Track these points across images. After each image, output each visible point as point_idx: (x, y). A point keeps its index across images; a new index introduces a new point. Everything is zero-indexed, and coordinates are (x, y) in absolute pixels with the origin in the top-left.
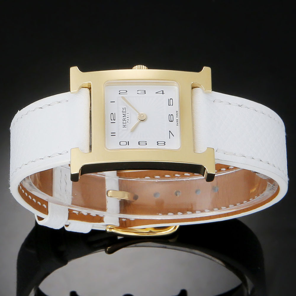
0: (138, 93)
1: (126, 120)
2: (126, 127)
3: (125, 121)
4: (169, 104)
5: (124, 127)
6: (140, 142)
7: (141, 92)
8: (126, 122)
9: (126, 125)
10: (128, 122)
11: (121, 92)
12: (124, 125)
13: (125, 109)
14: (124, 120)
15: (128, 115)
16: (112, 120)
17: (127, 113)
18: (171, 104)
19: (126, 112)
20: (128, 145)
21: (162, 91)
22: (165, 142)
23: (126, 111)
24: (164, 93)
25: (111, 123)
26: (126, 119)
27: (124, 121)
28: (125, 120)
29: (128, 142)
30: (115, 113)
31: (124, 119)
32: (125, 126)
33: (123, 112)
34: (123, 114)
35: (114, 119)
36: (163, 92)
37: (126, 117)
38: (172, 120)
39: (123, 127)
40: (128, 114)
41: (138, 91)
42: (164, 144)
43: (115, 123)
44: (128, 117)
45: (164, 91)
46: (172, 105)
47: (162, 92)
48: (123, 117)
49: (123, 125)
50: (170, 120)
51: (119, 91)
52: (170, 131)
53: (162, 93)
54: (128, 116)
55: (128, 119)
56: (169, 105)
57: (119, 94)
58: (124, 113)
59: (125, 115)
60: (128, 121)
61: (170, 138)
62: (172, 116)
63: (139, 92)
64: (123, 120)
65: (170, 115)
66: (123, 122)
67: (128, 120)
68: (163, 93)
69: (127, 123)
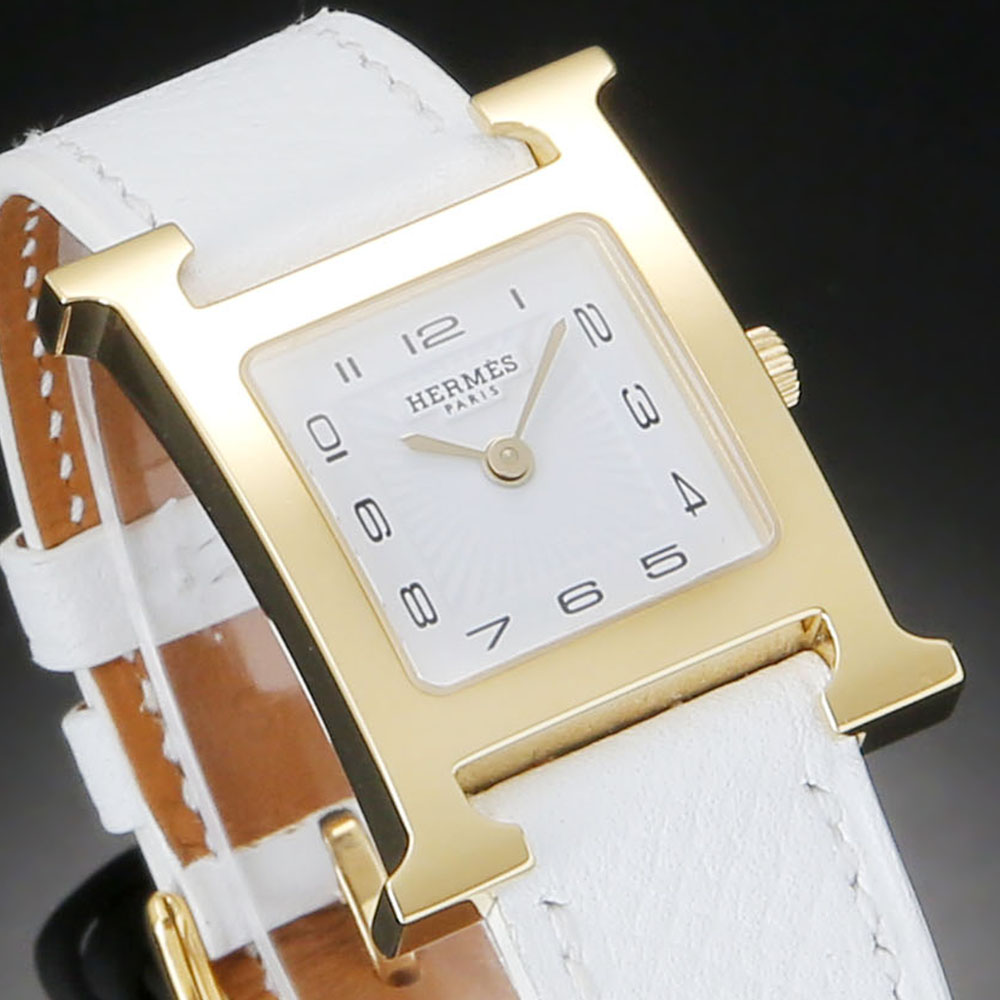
0: (625, 392)
1: (451, 395)
2: (416, 410)
3: (446, 394)
4: (649, 562)
5: (413, 404)
6: (370, 506)
7: (640, 405)
8: (443, 398)
9: (425, 406)
10: (448, 408)
11: (591, 312)
12: (421, 400)
13: (512, 367)
14: (451, 385)
15: (484, 396)
16: (420, 333)
17: (492, 388)
18: (654, 570)
19: (494, 377)
20: (330, 459)
21: (698, 500)
22: (434, 620)
23: (502, 373)
24: (697, 511)
25: (405, 337)
26: (461, 391)
27: (443, 388)
28: (454, 391)
29: (344, 453)
30: (461, 333)
31: (456, 386)
32: (419, 406)
33: (487, 366)
34: (477, 372)
35: (430, 342)
36: (698, 505)
37: (470, 387)
38: (571, 607)
39: (409, 399)
40: (489, 394)
41: (638, 387)
42: (426, 620)
43: (413, 351)
44: (472, 399)
45: (703, 508)
46: (651, 576)
47: (694, 500)
48: (466, 377)
49: (419, 395)
50: (566, 599)
51: (590, 306)
52: (506, 620)
53: (692, 502)
54: (478, 396)
55: (467, 402)
56: (644, 561)
57: (577, 311)
58: (485, 372)
59: (476, 383)
60: (455, 406)
61: (469, 634)
62: (594, 597)
63: (635, 396)
64: (445, 384)
65: (597, 588)
66: (437, 387)
67: (460, 405)
68: (691, 508)
69: (442, 405)
